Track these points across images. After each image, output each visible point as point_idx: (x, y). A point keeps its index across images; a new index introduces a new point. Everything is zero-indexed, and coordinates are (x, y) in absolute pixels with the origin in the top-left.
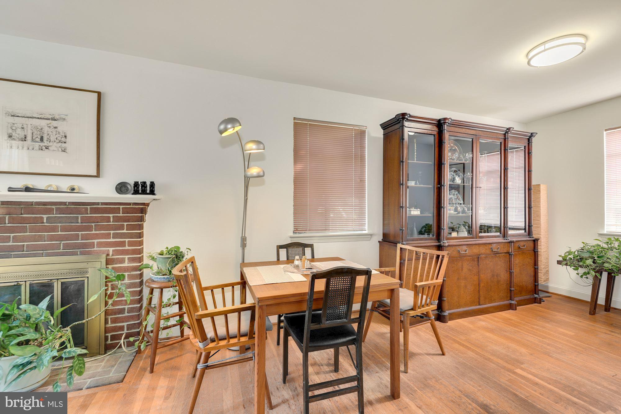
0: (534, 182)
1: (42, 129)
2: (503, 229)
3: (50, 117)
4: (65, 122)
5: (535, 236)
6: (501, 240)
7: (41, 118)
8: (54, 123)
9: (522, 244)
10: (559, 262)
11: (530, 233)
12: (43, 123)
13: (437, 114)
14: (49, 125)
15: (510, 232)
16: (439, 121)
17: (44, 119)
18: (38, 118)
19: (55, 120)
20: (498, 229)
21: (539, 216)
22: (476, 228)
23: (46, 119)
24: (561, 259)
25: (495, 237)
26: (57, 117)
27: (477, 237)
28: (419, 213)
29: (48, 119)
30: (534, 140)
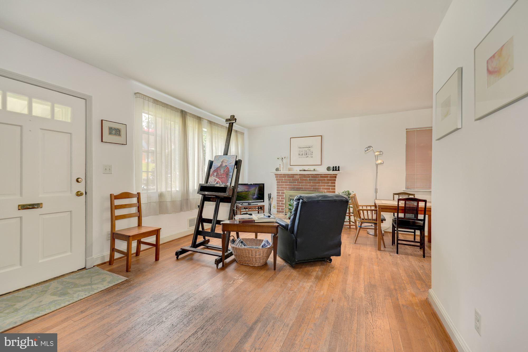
1: (306, 151)
19: (310, 148)
23: (307, 148)
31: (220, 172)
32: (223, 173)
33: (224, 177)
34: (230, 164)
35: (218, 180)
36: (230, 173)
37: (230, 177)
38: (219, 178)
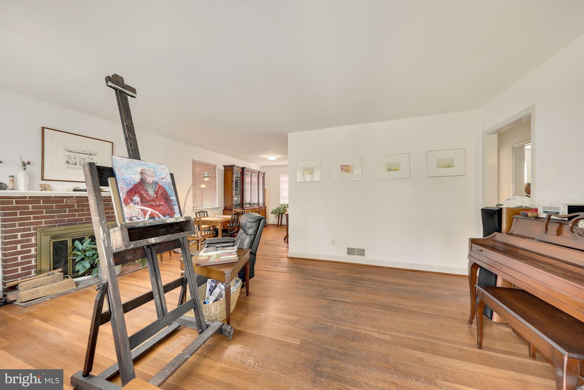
0: (265, 188)
1: (85, 159)
2: (258, 204)
3: (89, 153)
4: (96, 156)
5: (266, 206)
6: (258, 207)
7: (84, 154)
8: (91, 157)
9: (263, 208)
10: (271, 213)
11: (264, 205)
12: (86, 156)
13: (242, 166)
14: (88, 158)
15: (260, 205)
16: (243, 168)
17: (86, 154)
18: (83, 154)
19: (92, 155)
20: (257, 204)
21: (266, 199)
22: (252, 204)
23: (87, 154)
24: (271, 212)
25: (256, 206)
26: (92, 154)
27: (252, 206)
28: (236, 199)
29: (88, 154)
30: (265, 174)
31: (148, 195)
32: (155, 196)
33: (161, 203)
34: (162, 180)
35: (150, 210)
36: (171, 197)
37: (174, 203)
38: (150, 206)
